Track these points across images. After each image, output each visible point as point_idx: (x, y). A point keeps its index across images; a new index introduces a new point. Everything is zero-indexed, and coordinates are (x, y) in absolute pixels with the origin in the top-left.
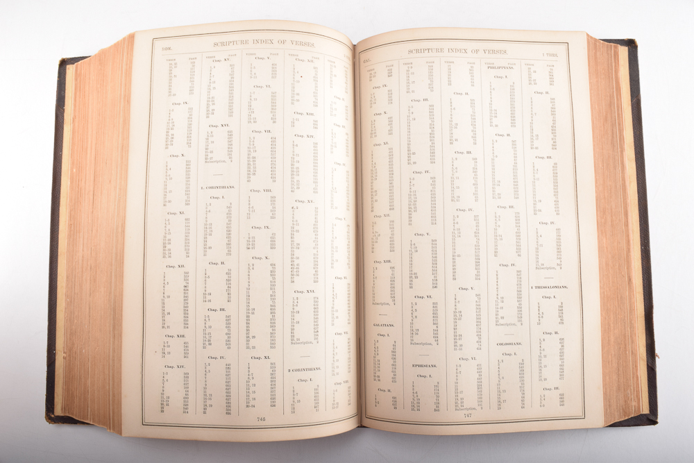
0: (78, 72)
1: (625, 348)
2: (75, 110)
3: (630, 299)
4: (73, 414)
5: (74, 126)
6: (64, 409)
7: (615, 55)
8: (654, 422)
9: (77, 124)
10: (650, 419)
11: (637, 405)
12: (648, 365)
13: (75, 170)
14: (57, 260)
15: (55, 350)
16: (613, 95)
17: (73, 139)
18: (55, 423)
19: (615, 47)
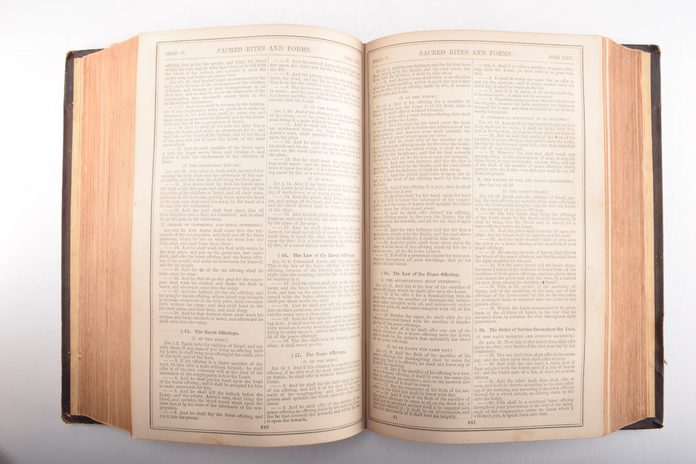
0: (88, 66)
1: (636, 355)
2: (84, 106)
3: (643, 307)
4: (90, 415)
5: (84, 122)
6: (80, 409)
7: (638, 62)
8: (660, 426)
9: (87, 121)
10: (655, 422)
11: (644, 409)
12: (656, 371)
13: (86, 169)
14: (69, 261)
15: (70, 351)
16: (635, 103)
17: (83, 135)
18: (72, 422)
19: (639, 53)
